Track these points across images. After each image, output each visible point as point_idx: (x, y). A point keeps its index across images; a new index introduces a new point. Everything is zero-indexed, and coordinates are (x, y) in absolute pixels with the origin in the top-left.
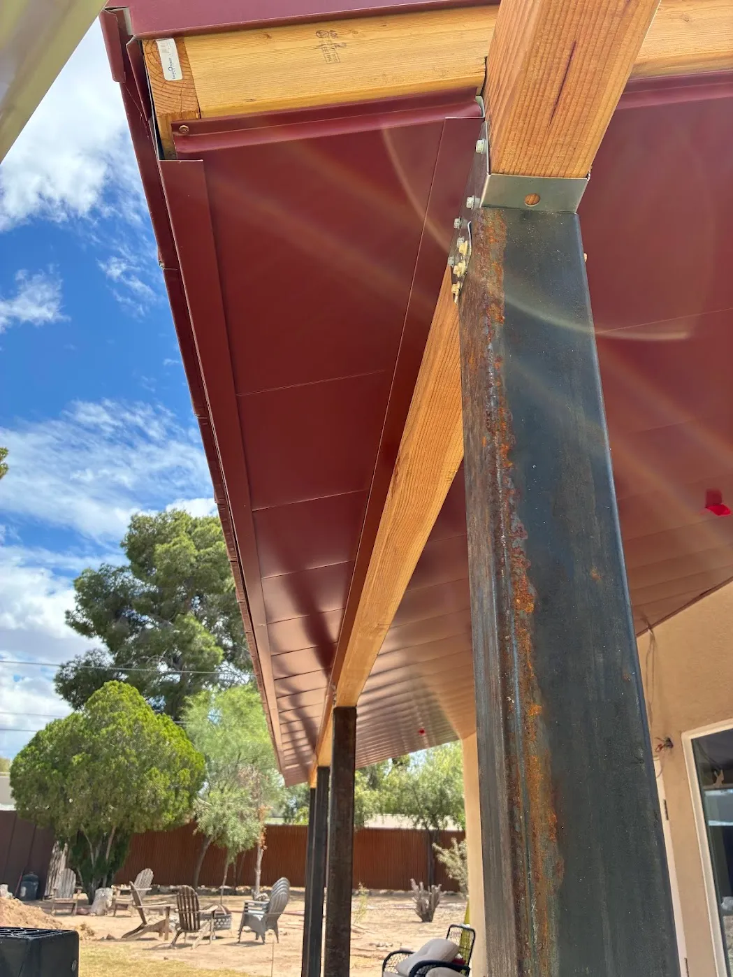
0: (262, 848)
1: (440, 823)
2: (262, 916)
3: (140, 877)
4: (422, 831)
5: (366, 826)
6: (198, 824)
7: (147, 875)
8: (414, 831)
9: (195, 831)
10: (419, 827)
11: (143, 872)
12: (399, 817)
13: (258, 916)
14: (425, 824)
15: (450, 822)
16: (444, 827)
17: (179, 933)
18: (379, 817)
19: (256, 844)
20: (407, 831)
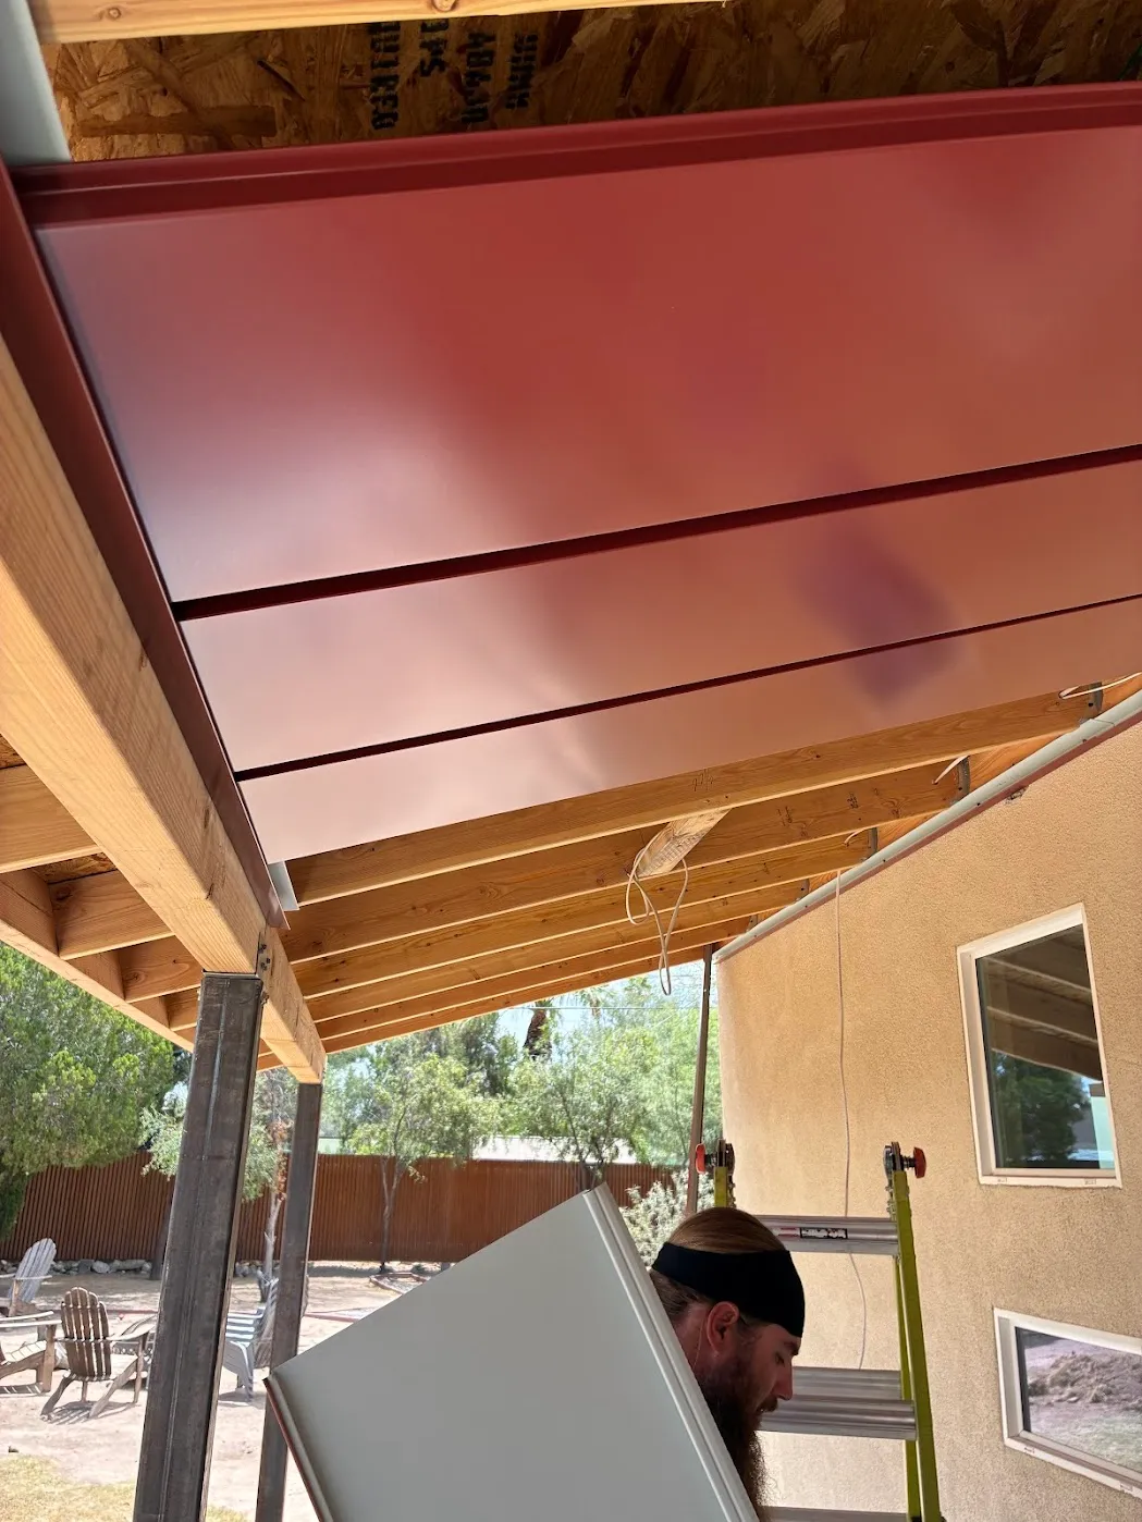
0: (280, 1196)
1: (606, 1153)
2: (248, 1344)
3: (31, 1254)
4: (573, 1163)
5: (475, 1157)
6: (151, 1155)
7: (43, 1252)
8: (560, 1165)
9: (146, 1170)
10: (569, 1158)
11: (36, 1245)
12: (535, 1141)
13: (239, 1344)
14: (579, 1152)
15: (624, 1149)
16: (613, 1158)
17: (66, 1382)
18: (499, 1141)
19: (266, 1191)
20: (547, 1164)
